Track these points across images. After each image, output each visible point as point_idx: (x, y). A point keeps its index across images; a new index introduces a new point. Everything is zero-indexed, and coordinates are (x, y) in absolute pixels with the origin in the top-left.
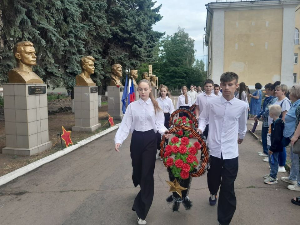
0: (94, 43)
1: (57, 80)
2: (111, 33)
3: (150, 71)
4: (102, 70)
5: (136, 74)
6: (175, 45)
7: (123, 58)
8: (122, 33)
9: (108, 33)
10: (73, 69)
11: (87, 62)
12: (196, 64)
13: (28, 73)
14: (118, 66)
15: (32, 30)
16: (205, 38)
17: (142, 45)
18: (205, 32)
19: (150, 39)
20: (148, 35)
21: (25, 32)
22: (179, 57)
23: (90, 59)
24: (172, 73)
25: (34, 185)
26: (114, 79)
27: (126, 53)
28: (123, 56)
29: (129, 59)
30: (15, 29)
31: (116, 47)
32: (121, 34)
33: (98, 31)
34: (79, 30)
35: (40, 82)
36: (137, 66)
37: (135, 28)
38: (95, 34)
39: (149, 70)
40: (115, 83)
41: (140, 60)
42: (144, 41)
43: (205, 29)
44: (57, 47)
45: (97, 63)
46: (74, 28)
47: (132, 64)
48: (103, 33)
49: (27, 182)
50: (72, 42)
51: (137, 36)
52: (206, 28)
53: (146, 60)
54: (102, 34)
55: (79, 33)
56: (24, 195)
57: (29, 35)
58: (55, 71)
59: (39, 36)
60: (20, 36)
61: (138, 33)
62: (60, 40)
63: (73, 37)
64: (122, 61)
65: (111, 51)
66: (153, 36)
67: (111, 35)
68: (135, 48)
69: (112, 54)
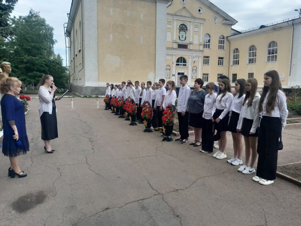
16: (67, 27)
24: (28, 65)
43: (69, 15)
52: (70, 14)
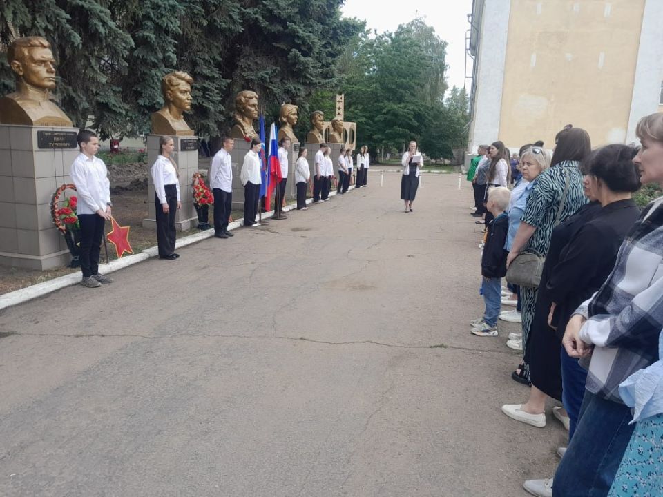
0: (205, 42)
1: (118, 120)
2: (241, 21)
3: (339, 108)
4: (220, 102)
5: (294, 114)
6: (397, 50)
7: (268, 76)
8: (267, 23)
9: (234, 21)
10: (152, 98)
11: (175, 84)
12: (450, 97)
13: (39, 103)
14: (248, 96)
15: (54, 12)
16: (470, 38)
17: (310, 49)
18: (470, 25)
19: (331, 38)
20: (327, 27)
21: (37, 16)
22: (405, 78)
23: (183, 79)
24: (389, 117)
25: (31, 322)
26: (240, 124)
27: (274, 68)
28: (267, 74)
29: (281, 81)
30: (15, 8)
31: (255, 53)
32: (265, 24)
33: (212, 17)
34: (164, 13)
35: (65, 124)
36: (299, 96)
37: (297, 13)
38: (205, 23)
39: (338, 105)
40: (242, 131)
41: (304, 84)
42: (316, 40)
43: (470, 17)
44: (113, 50)
45: (209, 87)
46: (153, 9)
47: (287, 92)
48: (225, 23)
49: (21, 317)
50: (149, 39)
51: (300, 30)
52: (472, 15)
53: (319, 83)
54: (222, 23)
55: (164, 19)
56: (6, 338)
57: (48, 22)
58: (114, 102)
59: (68, 26)
60: (26, 24)
61: (303, 23)
62: (115, 34)
63: (151, 29)
64: (267, 85)
65: (243, 62)
66: (339, 31)
67: (240, 27)
68: (295, 57)
69: (245, 67)
